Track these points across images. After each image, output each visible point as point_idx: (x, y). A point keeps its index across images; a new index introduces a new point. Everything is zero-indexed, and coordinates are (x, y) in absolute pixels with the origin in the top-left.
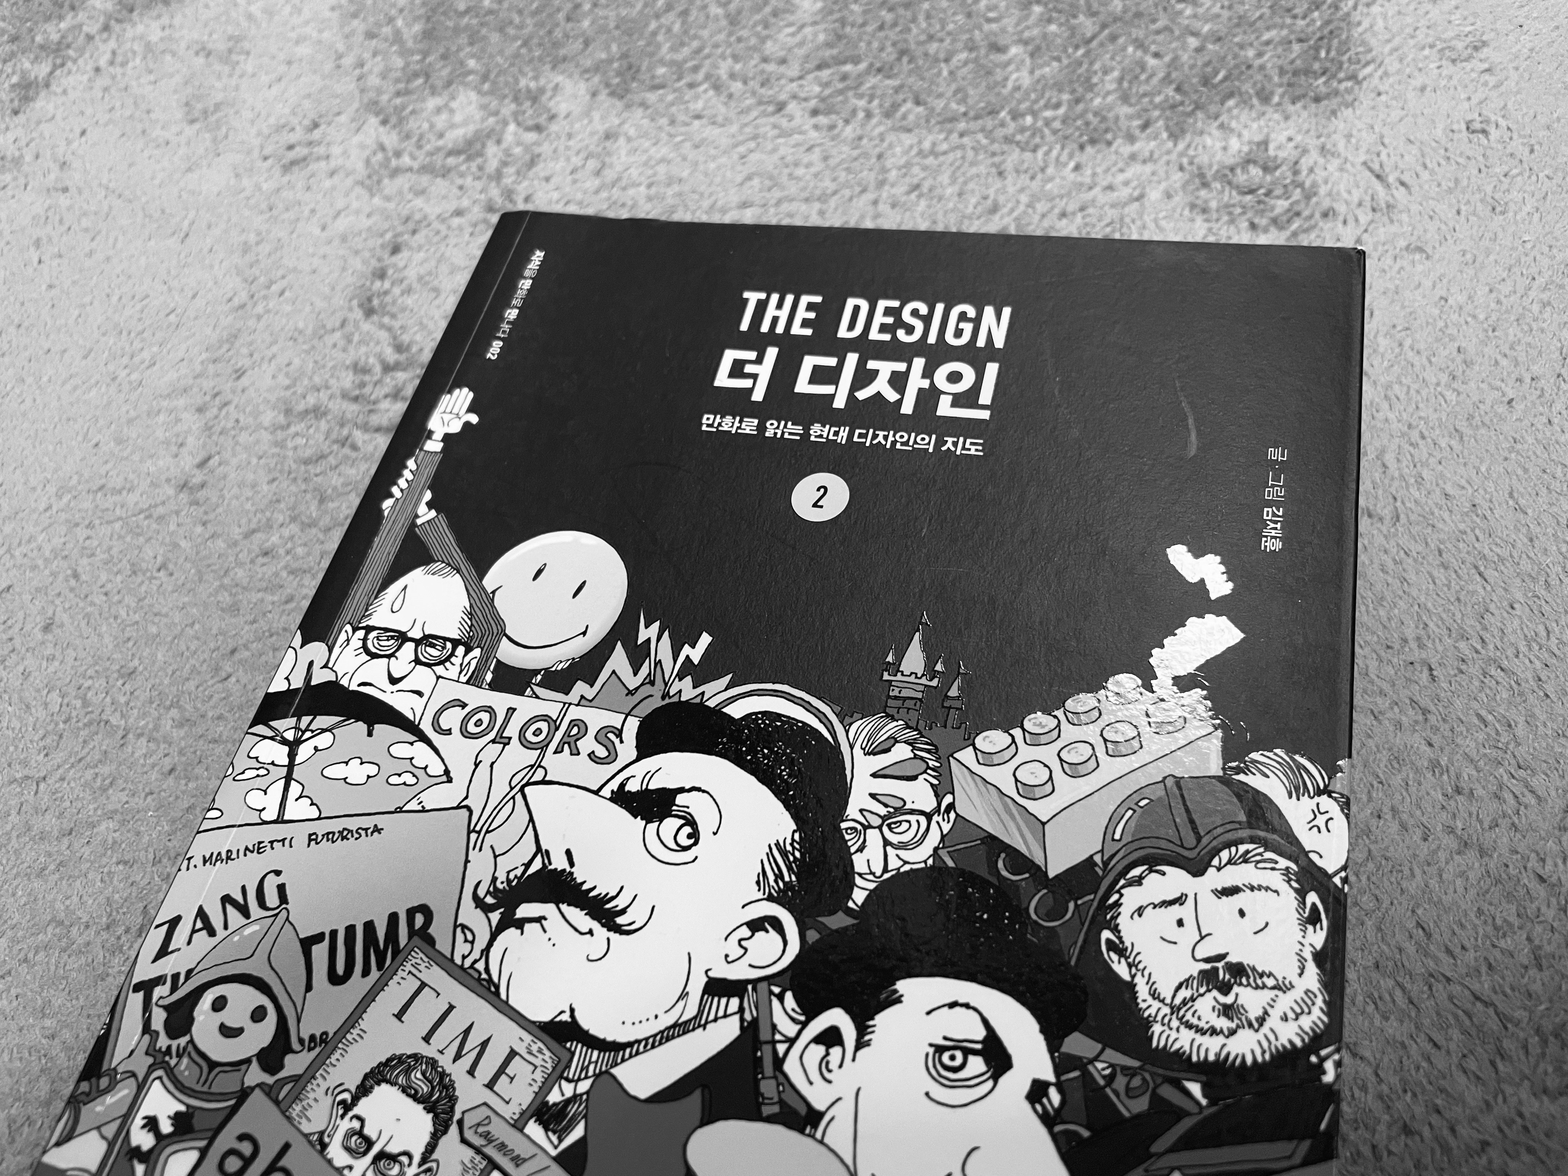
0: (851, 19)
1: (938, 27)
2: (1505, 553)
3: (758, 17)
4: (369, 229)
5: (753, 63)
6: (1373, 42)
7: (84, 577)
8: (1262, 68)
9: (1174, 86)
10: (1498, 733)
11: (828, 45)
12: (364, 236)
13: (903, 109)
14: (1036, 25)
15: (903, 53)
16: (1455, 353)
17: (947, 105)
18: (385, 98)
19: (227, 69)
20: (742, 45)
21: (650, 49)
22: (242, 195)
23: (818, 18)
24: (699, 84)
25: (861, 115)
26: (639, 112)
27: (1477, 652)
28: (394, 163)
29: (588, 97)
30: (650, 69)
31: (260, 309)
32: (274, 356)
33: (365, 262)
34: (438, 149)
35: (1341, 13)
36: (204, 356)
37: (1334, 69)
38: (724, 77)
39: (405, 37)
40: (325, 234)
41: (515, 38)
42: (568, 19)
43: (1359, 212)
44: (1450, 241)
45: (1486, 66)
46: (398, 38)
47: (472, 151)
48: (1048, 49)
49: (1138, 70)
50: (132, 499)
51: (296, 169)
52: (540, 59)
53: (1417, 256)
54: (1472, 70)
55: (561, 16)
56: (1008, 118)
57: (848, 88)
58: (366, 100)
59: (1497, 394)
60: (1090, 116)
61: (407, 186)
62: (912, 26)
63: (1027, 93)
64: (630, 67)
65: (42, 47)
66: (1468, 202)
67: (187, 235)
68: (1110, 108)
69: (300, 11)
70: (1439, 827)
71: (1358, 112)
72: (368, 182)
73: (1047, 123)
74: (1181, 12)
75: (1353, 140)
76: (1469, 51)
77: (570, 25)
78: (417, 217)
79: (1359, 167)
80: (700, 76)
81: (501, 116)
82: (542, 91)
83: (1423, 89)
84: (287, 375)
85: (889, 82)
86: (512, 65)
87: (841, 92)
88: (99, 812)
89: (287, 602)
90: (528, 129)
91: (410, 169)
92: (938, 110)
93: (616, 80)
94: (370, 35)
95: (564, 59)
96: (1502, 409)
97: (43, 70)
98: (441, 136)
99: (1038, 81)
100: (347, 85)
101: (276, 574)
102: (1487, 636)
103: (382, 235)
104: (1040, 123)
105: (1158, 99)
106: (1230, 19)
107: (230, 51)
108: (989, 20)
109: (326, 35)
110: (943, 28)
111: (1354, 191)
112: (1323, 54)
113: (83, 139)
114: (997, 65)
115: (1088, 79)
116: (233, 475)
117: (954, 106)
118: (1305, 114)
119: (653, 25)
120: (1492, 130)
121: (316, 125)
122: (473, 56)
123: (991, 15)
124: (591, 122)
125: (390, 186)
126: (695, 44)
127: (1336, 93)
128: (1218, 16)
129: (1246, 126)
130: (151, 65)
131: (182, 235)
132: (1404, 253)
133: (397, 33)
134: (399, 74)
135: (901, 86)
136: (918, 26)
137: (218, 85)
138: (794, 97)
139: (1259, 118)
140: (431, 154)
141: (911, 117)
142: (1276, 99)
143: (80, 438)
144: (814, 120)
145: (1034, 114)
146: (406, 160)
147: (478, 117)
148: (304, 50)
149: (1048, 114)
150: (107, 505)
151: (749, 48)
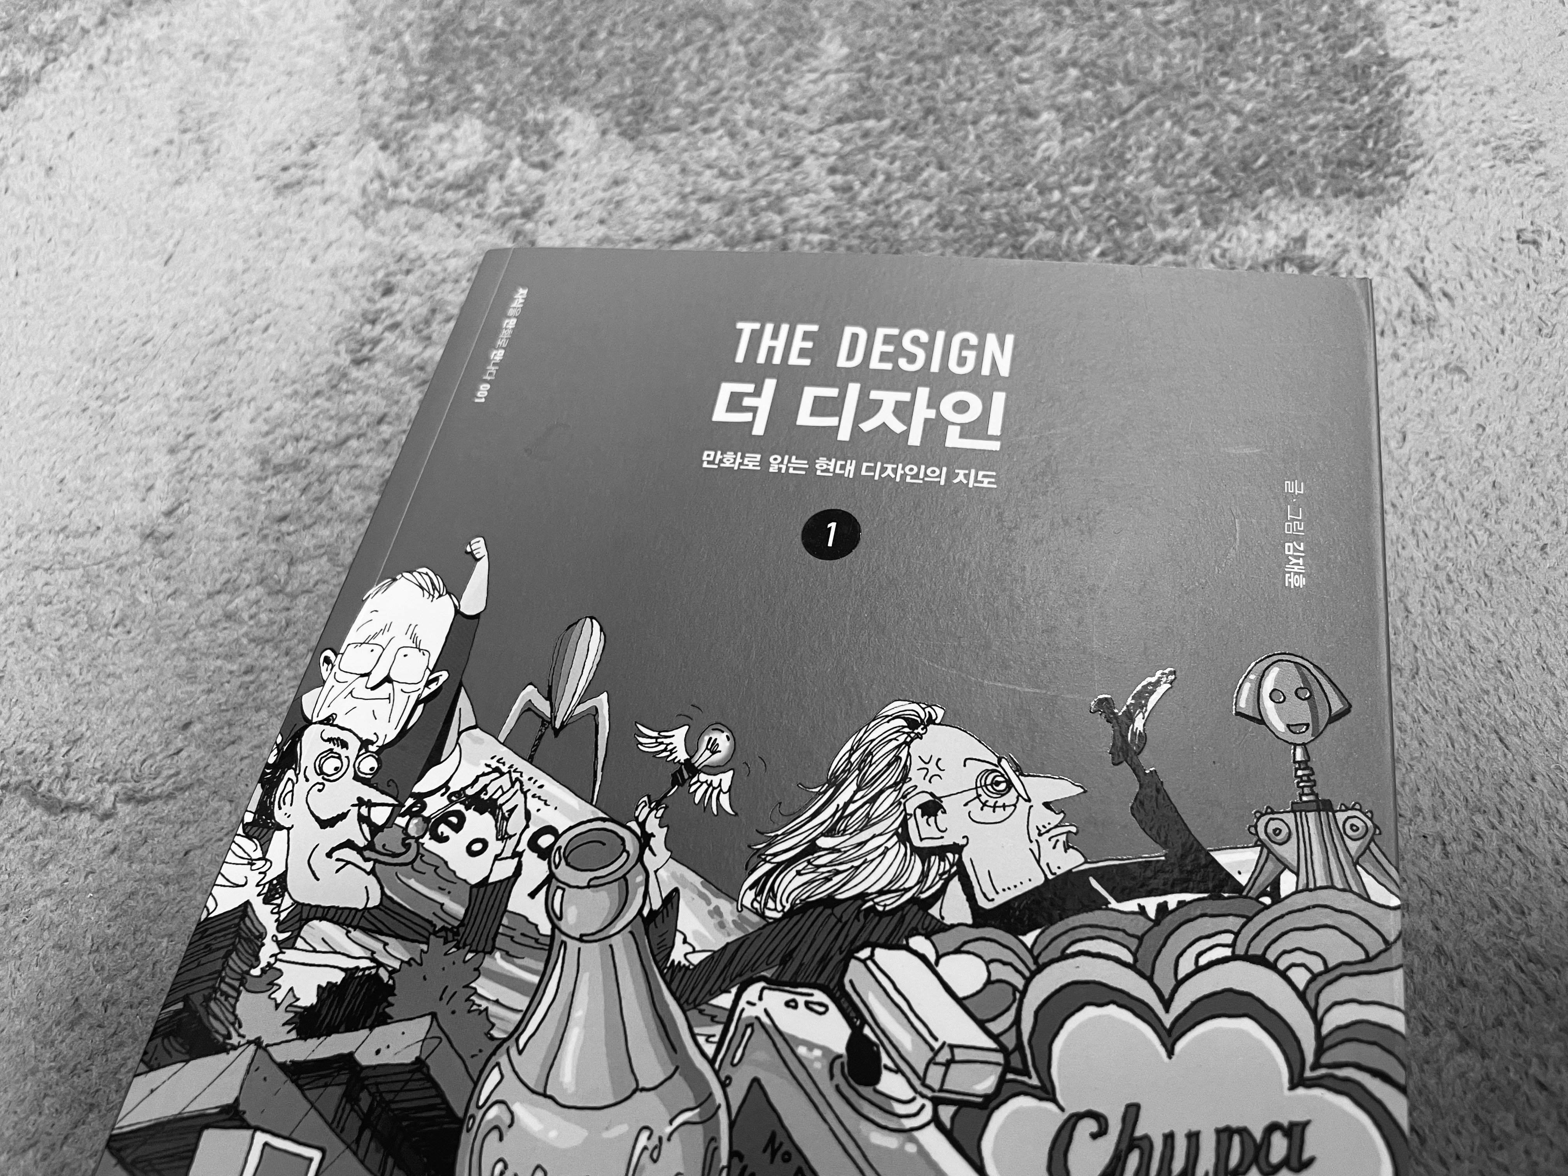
0: (876, 70)
1: (968, 85)
2: (1527, 717)
3: (780, 60)
4: (361, 265)
5: (772, 110)
6: (1424, 135)
7: (38, 628)
8: (1305, 155)
9: (1211, 168)
10: (1510, 920)
11: (852, 97)
12: (355, 271)
13: (925, 175)
14: (1070, 90)
15: (928, 112)
16: (1490, 488)
17: (971, 172)
18: (386, 120)
19: (224, 77)
20: (760, 90)
21: (665, 87)
22: (231, 217)
23: (843, 65)
24: (715, 130)
25: (881, 178)
26: (650, 156)
27: (1494, 827)
28: (391, 193)
29: (597, 135)
30: (664, 109)
31: (242, 345)
32: (253, 399)
33: (354, 301)
34: (439, 181)
35: (1392, 100)
36: (181, 391)
37: (1380, 163)
38: (741, 124)
39: (411, 54)
40: (314, 267)
41: (526, 64)
42: (582, 47)
43: (1398, 324)
44: (1493, 363)
45: (1541, 169)
46: (404, 55)
47: (473, 187)
48: (1081, 118)
49: (1174, 149)
50: (94, 544)
51: (288, 192)
52: (550, 90)
53: (1457, 377)
54: (1527, 173)
55: (574, 43)
56: (1035, 191)
57: (869, 147)
58: (366, 122)
59: (1530, 537)
60: (1121, 196)
61: (403, 220)
62: (941, 82)
63: (1056, 165)
64: (643, 105)
65: (35, 39)
66: (1514, 320)
67: (170, 258)
68: (1143, 189)
69: (304, 18)
70: (1442, 1022)
71: (1404, 211)
72: (361, 212)
73: (1075, 200)
74: (1224, 87)
75: (1397, 243)
76: (1525, 151)
77: (584, 53)
78: (412, 255)
79: (1401, 273)
80: (715, 121)
81: (504, 151)
82: (550, 124)
83: (1474, 190)
84: (266, 421)
85: (913, 143)
86: (521, 94)
87: (863, 150)
88: (38, 889)
89: (246, 673)
90: (534, 166)
91: (408, 202)
92: (962, 178)
93: (628, 119)
94: (376, 50)
95: (576, 91)
96: (1535, 555)
97: (34, 63)
98: (442, 167)
99: (1069, 153)
100: (348, 103)
101: (237, 640)
102: (1505, 810)
103: (374, 273)
104: (1067, 201)
105: (1194, 182)
106: (1275, 98)
107: (229, 56)
108: (1021, 81)
109: (330, 46)
110: (973, 85)
111: (1394, 300)
112: (1370, 144)
113: (71, 142)
114: (1026, 132)
115: (1121, 156)
116: (201, 527)
117: (979, 174)
118: (1348, 209)
119: (670, 61)
120: (1543, 240)
121: (313, 146)
122: (481, 81)
123: (1025, 75)
124: (599, 162)
125: (385, 219)
126: (713, 84)
127: (1382, 189)
128: (1262, 93)
129: (1284, 219)
130: (146, 67)
131: (166, 257)
132: (1443, 372)
133: (404, 50)
134: (402, 95)
135: (925, 149)
136: (947, 82)
137: (215, 93)
138: (813, 151)
139: (1297, 211)
140: (430, 187)
141: (933, 184)
142: (1318, 191)
143: (46, 472)
144: (830, 179)
145: (1062, 188)
146: (404, 192)
147: (481, 148)
148: (306, 61)
149: (1076, 189)
150: (67, 549)
151: (767, 94)
